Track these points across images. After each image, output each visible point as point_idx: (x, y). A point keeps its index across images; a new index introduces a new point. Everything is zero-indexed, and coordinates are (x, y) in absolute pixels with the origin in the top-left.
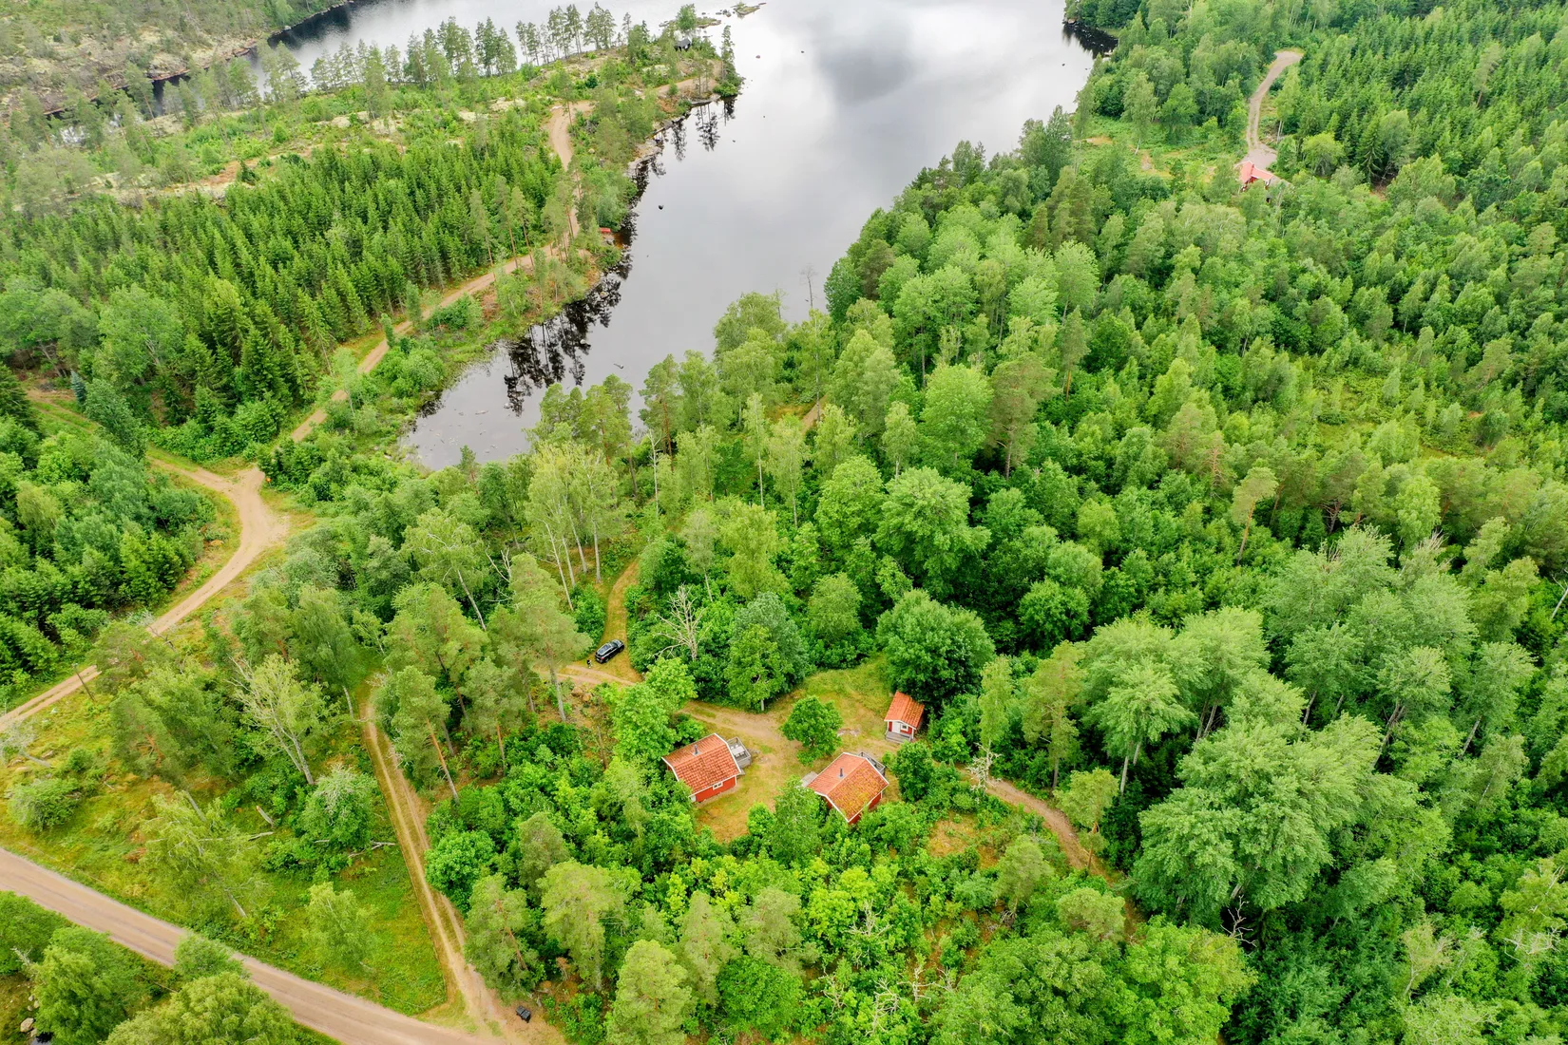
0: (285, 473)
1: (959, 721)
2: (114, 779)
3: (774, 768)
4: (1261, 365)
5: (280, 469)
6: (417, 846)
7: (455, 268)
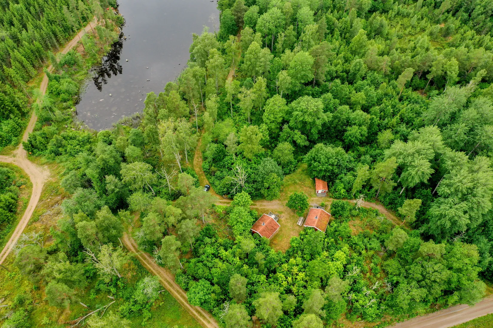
0: (36, 148)
1: (342, 185)
2: (37, 301)
3: (286, 219)
4: (377, 23)
5: (33, 147)
6: (173, 288)
7: (62, 40)
